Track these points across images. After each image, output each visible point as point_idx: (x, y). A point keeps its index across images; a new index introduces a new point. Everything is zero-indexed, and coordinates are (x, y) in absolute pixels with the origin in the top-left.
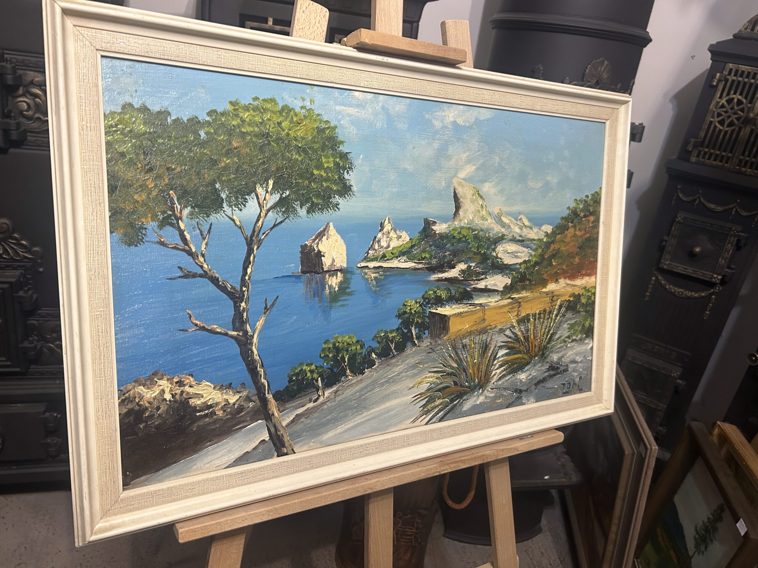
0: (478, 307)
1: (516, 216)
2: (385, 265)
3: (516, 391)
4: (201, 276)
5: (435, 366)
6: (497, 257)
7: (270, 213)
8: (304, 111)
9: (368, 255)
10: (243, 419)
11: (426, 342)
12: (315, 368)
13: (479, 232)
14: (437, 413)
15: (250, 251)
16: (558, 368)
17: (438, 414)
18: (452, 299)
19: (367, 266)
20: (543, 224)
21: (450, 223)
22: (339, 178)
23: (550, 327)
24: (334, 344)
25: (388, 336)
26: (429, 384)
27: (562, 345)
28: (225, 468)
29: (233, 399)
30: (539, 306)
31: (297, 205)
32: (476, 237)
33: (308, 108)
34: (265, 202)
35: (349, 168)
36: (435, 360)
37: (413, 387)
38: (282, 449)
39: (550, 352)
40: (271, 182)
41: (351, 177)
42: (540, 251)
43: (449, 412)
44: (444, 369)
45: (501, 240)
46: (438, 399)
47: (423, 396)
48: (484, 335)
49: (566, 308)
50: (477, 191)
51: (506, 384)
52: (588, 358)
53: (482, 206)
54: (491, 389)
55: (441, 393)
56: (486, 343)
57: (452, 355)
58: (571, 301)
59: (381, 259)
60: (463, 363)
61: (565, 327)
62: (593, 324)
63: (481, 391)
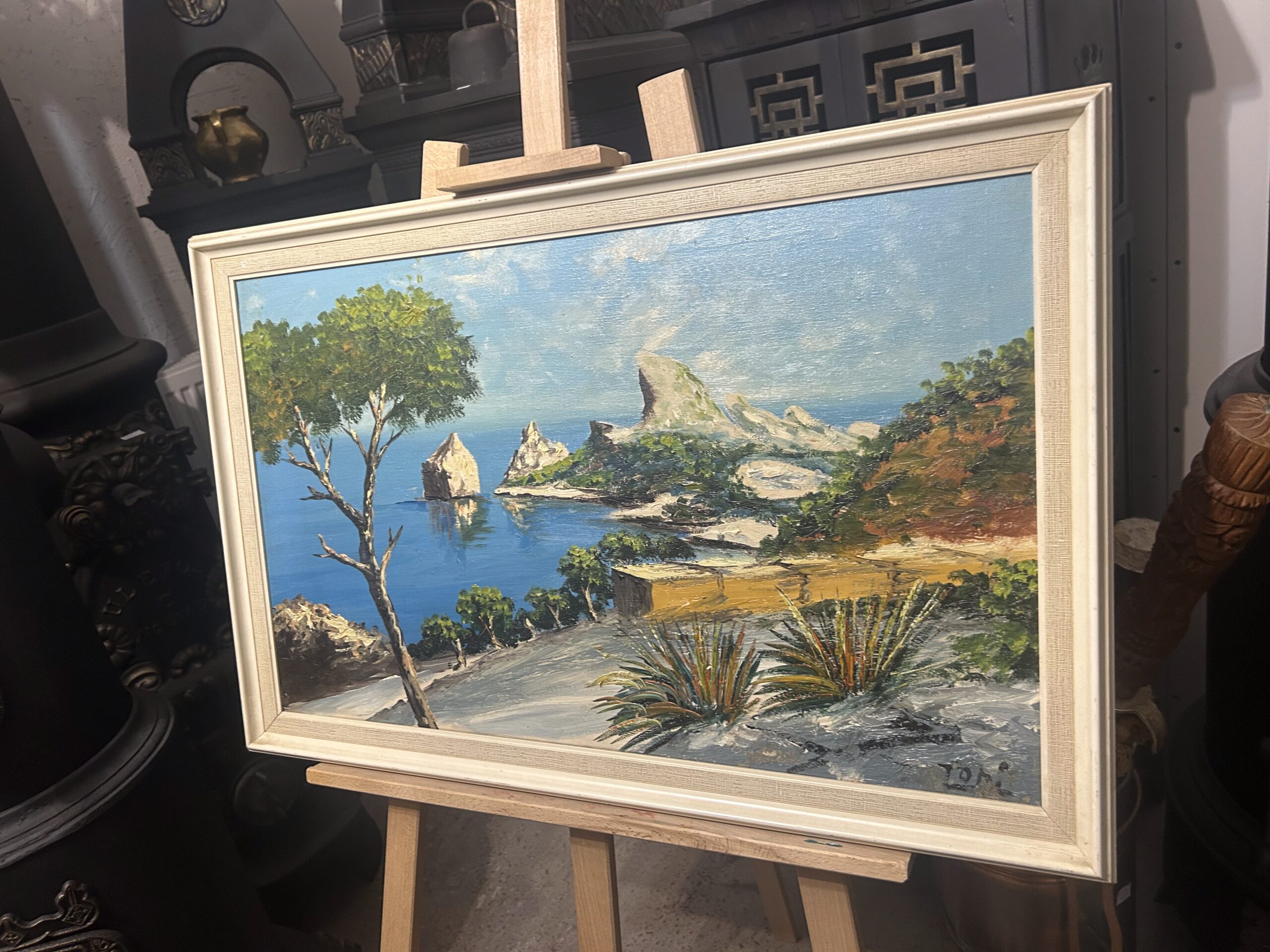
0: (707, 574)
2: (534, 492)
3: (809, 746)
4: (328, 497)
5: (630, 660)
6: (741, 486)
7: (386, 425)
8: (411, 292)
9: (508, 477)
10: (378, 668)
11: (611, 619)
12: (452, 624)
13: (696, 441)
14: (641, 738)
15: (369, 471)
16: (926, 728)
17: (642, 740)
18: (650, 553)
19: (508, 494)
21: (635, 427)
22: (460, 372)
23: (893, 634)
24: (473, 598)
25: (548, 598)
26: (621, 687)
27: (936, 679)
28: (367, 720)
29: (367, 642)
30: (858, 588)
31: (413, 412)
32: (690, 449)
33: (415, 288)
34: (379, 411)
35: (472, 357)
36: (627, 650)
37: (593, 685)
38: (423, 718)
39: (902, 689)
40: (384, 387)
41: (476, 370)
42: (848, 475)
43: (664, 743)
44: (647, 668)
45: (746, 455)
46: (640, 716)
47: (612, 703)
48: (724, 625)
49: (942, 602)
50: (685, 370)
51: (782, 726)
52: (1027, 727)
53: (698, 395)
54: (748, 727)
55: (645, 706)
56: (731, 641)
57: (661, 647)
58: (955, 588)
59: (528, 482)
60: (684, 666)
61: (943, 643)
62: (1038, 649)
63: (725, 724)
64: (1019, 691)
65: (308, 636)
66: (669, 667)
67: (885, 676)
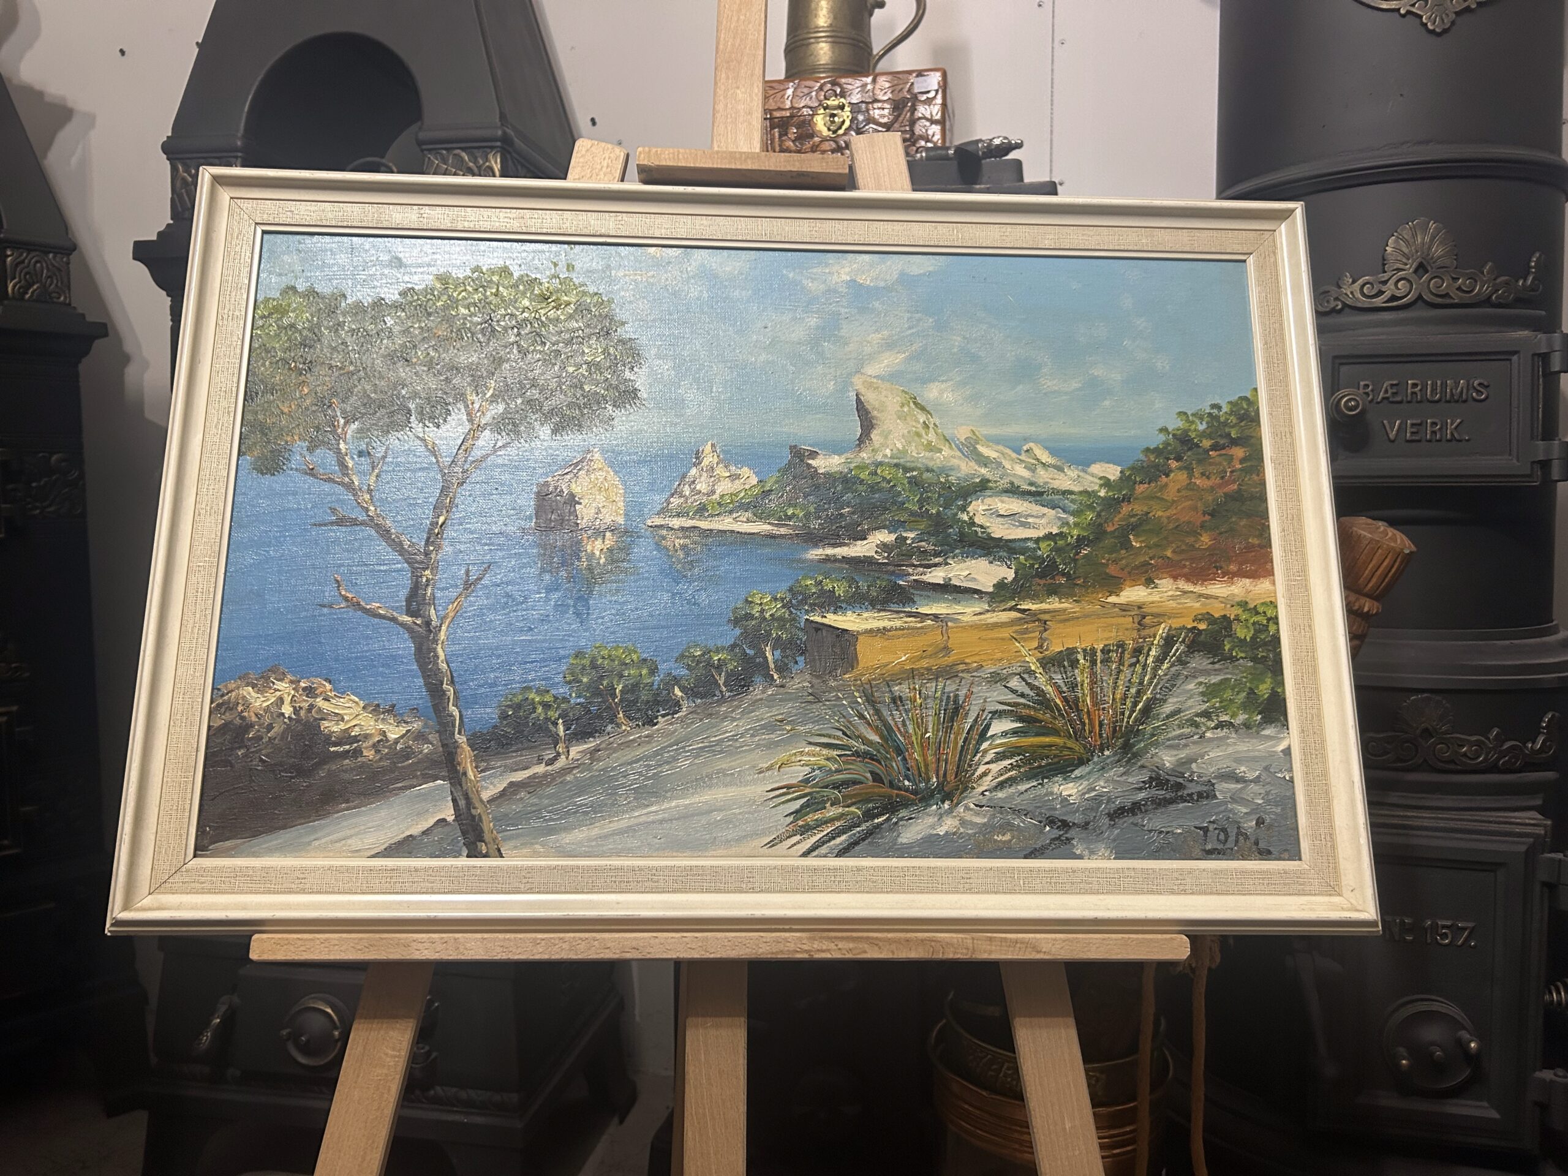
0: (930, 622)
1: (1016, 446)
2: (704, 525)
3: (1051, 822)
4: (365, 524)
5: (823, 732)
6: (973, 524)
7: (487, 433)
8: (554, 281)
9: (668, 506)
10: (408, 772)
11: (800, 681)
12: (552, 699)
13: (922, 473)
14: (832, 837)
16: (1179, 786)
17: (834, 838)
18: (858, 600)
19: (667, 526)
20: (1094, 462)
21: (849, 455)
22: (615, 378)
23: (1141, 683)
24: (593, 661)
25: (710, 657)
26: (808, 769)
27: (1186, 730)
28: (371, 856)
29: (394, 733)
30: (1102, 635)
31: (534, 420)
32: (915, 483)
33: (562, 277)
34: (479, 415)
35: (634, 362)
36: (819, 720)
37: (769, 769)
38: (479, 844)
39: (1152, 744)
41: (638, 377)
42: (1090, 516)
43: (863, 840)
44: (846, 741)
45: (980, 491)
46: (832, 805)
47: (794, 792)
48: (948, 682)
49: (1188, 647)
50: (911, 398)
51: (1019, 800)
52: (1279, 775)
53: (926, 426)
54: (976, 805)
55: (840, 792)
56: (956, 701)
57: (866, 713)
58: (1200, 631)
59: (695, 513)
60: (896, 735)
61: (1192, 690)
62: (1284, 692)
63: (946, 806)
64: (1269, 738)
65: (277, 729)
66: (876, 739)
67: (1134, 730)
